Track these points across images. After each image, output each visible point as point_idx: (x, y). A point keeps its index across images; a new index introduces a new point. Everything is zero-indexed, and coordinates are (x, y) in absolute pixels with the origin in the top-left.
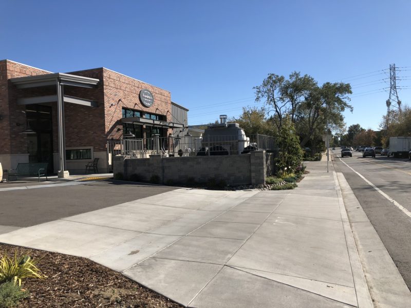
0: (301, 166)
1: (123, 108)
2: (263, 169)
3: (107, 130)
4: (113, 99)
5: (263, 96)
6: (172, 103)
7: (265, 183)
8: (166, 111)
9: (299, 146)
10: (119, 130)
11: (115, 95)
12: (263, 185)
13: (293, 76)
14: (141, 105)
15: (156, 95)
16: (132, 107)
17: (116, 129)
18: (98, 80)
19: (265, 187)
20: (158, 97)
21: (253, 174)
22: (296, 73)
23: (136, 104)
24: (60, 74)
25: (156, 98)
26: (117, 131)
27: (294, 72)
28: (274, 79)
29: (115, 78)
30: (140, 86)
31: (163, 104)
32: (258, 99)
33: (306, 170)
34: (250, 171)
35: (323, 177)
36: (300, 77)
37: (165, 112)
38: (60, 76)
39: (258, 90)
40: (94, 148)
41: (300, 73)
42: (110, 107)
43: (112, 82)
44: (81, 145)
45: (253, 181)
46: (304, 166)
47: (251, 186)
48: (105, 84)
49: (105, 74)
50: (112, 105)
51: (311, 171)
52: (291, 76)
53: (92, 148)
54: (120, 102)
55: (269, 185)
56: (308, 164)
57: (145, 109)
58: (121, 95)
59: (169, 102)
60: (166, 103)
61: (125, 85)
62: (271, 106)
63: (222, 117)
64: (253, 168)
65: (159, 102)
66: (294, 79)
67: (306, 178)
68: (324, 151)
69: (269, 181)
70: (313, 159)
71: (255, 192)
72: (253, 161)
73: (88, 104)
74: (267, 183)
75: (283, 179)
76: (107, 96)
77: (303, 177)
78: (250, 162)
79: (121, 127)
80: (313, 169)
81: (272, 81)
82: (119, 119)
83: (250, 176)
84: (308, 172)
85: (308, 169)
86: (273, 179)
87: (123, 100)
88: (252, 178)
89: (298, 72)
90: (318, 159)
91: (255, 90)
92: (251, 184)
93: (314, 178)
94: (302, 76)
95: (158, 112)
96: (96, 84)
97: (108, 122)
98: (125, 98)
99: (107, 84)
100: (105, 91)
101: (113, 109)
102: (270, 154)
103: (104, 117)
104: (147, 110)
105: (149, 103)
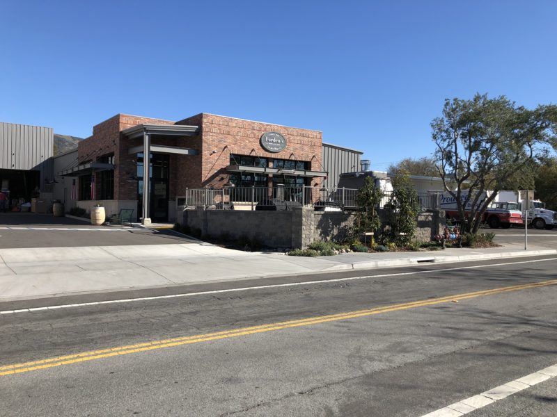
1: (232, 155)
2: (301, 229)
3: (204, 179)
4: (216, 146)
6: (326, 145)
8: (311, 155)
10: (222, 179)
11: (220, 141)
14: (262, 151)
15: (292, 138)
16: (247, 154)
18: (197, 127)
20: (296, 139)
21: (293, 236)
23: (253, 150)
25: (293, 141)
26: (220, 181)
29: (222, 123)
30: (263, 129)
37: (308, 157)
38: (145, 126)
42: (211, 155)
43: (216, 127)
45: (293, 244)
48: (204, 130)
50: (214, 152)
54: (227, 148)
57: (269, 155)
58: (228, 141)
59: (319, 144)
60: (312, 146)
61: (237, 130)
63: (364, 163)
64: (293, 228)
65: (298, 146)
72: (294, 219)
73: (185, 152)
75: (352, 246)
76: (206, 143)
79: (225, 176)
87: (231, 146)
88: (292, 240)
95: (293, 158)
96: (194, 131)
97: (206, 171)
100: (204, 138)
101: (215, 157)
103: (202, 165)
104: (273, 156)
105: (277, 147)
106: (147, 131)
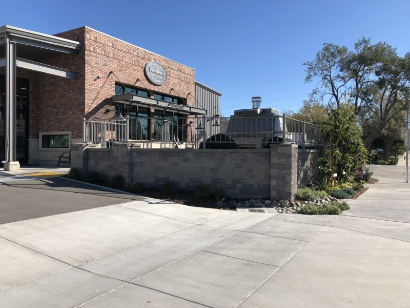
0: (364, 172)
1: (117, 84)
2: (290, 174)
3: (87, 110)
4: (101, 70)
5: (315, 74)
6: (196, 84)
7: (293, 198)
8: (187, 92)
9: (360, 141)
10: (108, 111)
11: (105, 65)
12: (288, 202)
13: (360, 44)
14: (146, 82)
15: (172, 71)
16: (132, 83)
17: (103, 110)
18: (78, 43)
19: (291, 205)
20: (175, 74)
21: (273, 183)
22: (364, 39)
23: (138, 80)
24: (8, 26)
25: (172, 75)
26: (105, 113)
27: (361, 39)
28: (332, 50)
29: (106, 43)
30: (146, 58)
31: (183, 84)
32: (308, 78)
33: (372, 177)
34: (269, 177)
35: (398, 191)
36: (369, 46)
37: (184, 94)
38: (8, 30)
39: (310, 67)
40: (73, 134)
41: (371, 40)
42: (95, 80)
43: (100, 47)
44: (59, 130)
45: (273, 194)
46: (370, 171)
47: (267, 202)
48: (87, 48)
49: (87, 36)
50: (98, 77)
51: (381, 179)
52: (357, 46)
53: (69, 133)
54: (112, 74)
55: (299, 203)
56: (376, 170)
57: (152, 88)
58: (113, 65)
59: (192, 82)
60: (188, 83)
61: (122, 54)
62: (327, 88)
63: (255, 100)
64: (273, 172)
65: (177, 81)
66: (360, 50)
67: (371, 191)
68: (401, 154)
69: (301, 196)
70: (387, 163)
71: (269, 214)
72: (274, 160)
73: (62, 74)
74: (298, 198)
75: (327, 192)
76: (90, 65)
77: (367, 189)
78: (269, 162)
79: (111, 108)
80: (384, 176)
81: (330, 54)
82: (109, 97)
83: (269, 185)
84: (376, 181)
85: (378, 175)
86: (309, 191)
87: (117, 73)
88: (271, 187)
89: (367, 39)
90: (394, 163)
91: (306, 67)
92: (269, 198)
93: (384, 191)
94: (373, 43)
95: (173, 93)
96: (74, 48)
97: (89, 99)
98: (120, 71)
99: (91, 49)
100: (86, 58)
101: (99, 83)
102: (312, 151)
103: (85, 92)
104: (156, 89)
105: (160, 80)
106: (11, 38)
